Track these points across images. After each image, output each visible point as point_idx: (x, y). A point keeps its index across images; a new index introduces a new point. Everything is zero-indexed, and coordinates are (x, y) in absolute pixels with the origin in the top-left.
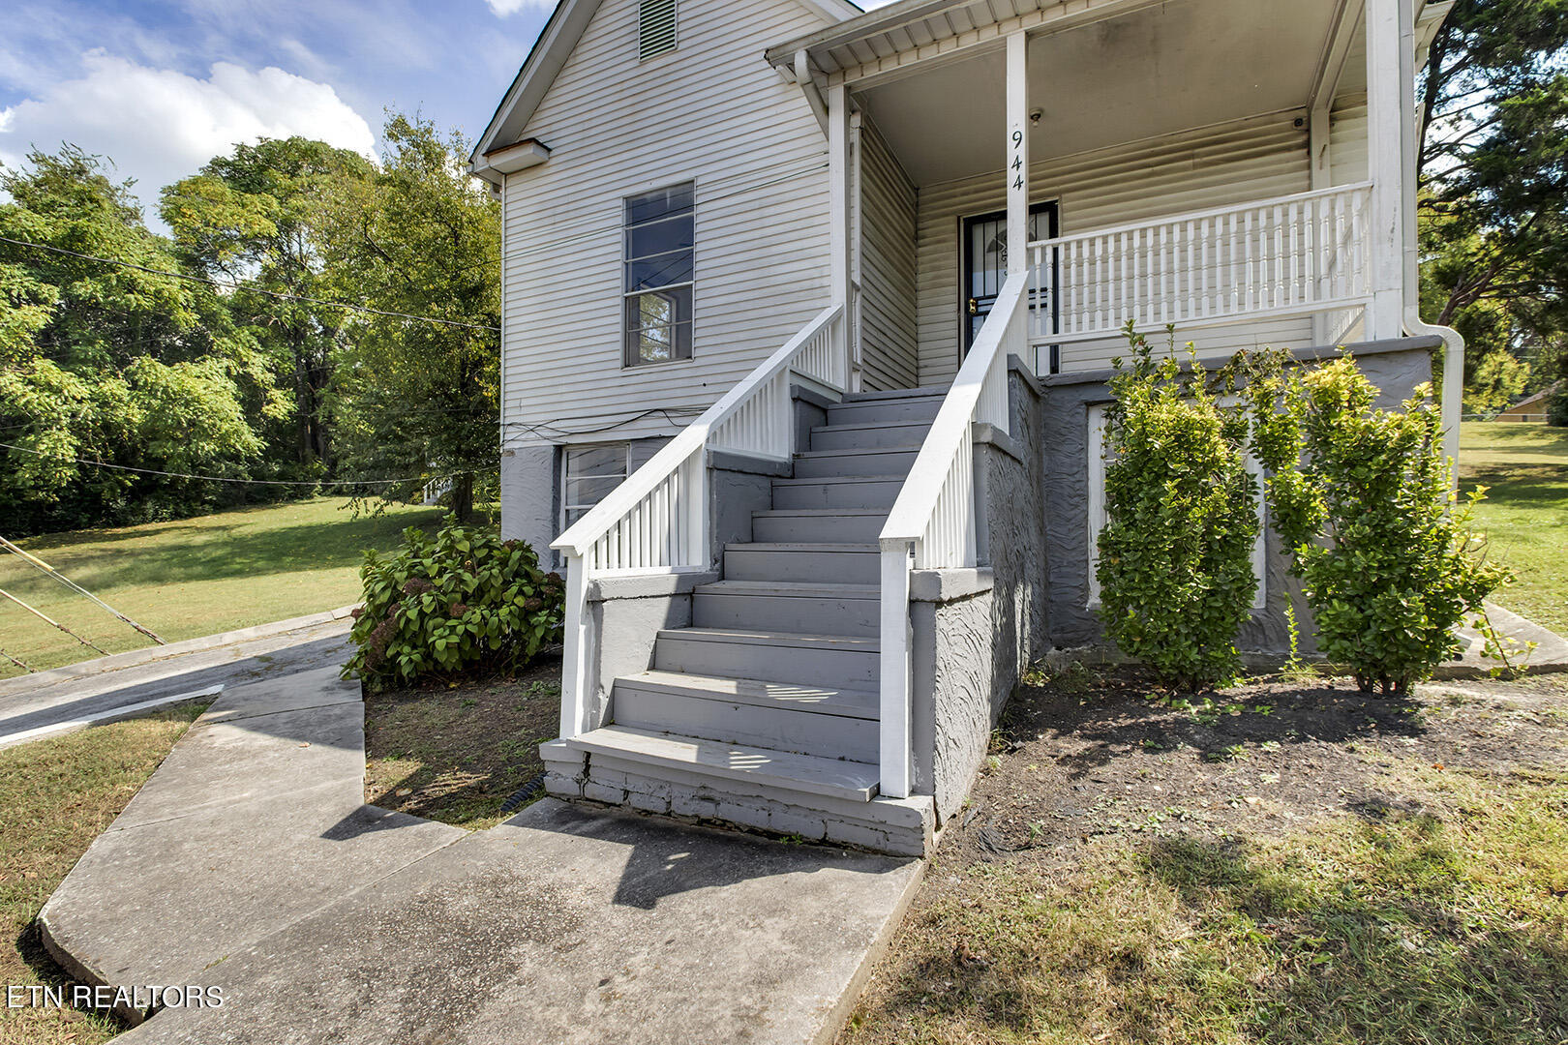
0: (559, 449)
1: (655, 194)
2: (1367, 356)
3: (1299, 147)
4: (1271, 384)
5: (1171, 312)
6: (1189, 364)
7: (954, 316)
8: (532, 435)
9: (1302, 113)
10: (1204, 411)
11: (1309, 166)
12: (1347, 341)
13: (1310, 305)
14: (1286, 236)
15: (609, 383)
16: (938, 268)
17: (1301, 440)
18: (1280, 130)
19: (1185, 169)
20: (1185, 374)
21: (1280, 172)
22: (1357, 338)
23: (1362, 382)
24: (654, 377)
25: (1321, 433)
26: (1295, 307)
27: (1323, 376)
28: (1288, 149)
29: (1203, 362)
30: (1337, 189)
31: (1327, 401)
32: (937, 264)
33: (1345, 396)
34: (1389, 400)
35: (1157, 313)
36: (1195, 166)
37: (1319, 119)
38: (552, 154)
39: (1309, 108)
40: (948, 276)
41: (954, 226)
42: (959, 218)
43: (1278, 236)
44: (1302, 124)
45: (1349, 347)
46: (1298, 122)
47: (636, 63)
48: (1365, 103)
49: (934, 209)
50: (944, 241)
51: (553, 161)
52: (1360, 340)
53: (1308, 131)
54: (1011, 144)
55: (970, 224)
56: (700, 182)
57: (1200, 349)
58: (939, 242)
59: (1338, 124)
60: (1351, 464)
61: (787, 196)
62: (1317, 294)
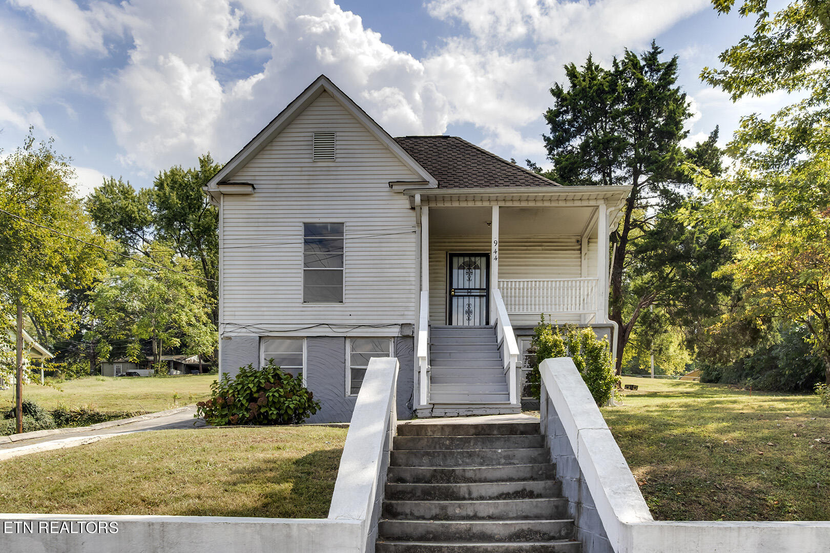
0: (260, 337)
1: (321, 224)
2: (595, 328)
3: (578, 250)
4: (573, 332)
5: (543, 309)
6: (555, 325)
7: (444, 295)
8: (244, 330)
9: (579, 237)
10: (559, 338)
11: (581, 258)
12: (591, 323)
13: (581, 311)
14: (576, 290)
15: (294, 309)
16: (437, 273)
17: (580, 346)
18: (571, 242)
19: (539, 250)
20: (554, 328)
21: (571, 258)
22: (593, 322)
23: (593, 334)
24: (320, 309)
25: (585, 344)
26: (578, 311)
27: (585, 331)
28: (574, 250)
29: (559, 325)
30: (589, 278)
31: (586, 337)
32: (436, 271)
33: (590, 336)
34: (599, 339)
35: (539, 309)
36: (543, 250)
37: (585, 241)
38: (256, 191)
39: (582, 237)
40: (442, 277)
41: (445, 256)
42: (447, 253)
43: (574, 289)
44: (579, 242)
45: (591, 325)
46: (578, 241)
47: (310, 160)
48: (597, 238)
49: (435, 246)
50: (440, 261)
51: (256, 195)
52: (594, 323)
53: (581, 244)
54: (493, 244)
55: (452, 256)
56: (347, 224)
57: (557, 321)
58: (437, 261)
59: (590, 244)
60: (591, 352)
61: (392, 240)
62: (584, 309)
